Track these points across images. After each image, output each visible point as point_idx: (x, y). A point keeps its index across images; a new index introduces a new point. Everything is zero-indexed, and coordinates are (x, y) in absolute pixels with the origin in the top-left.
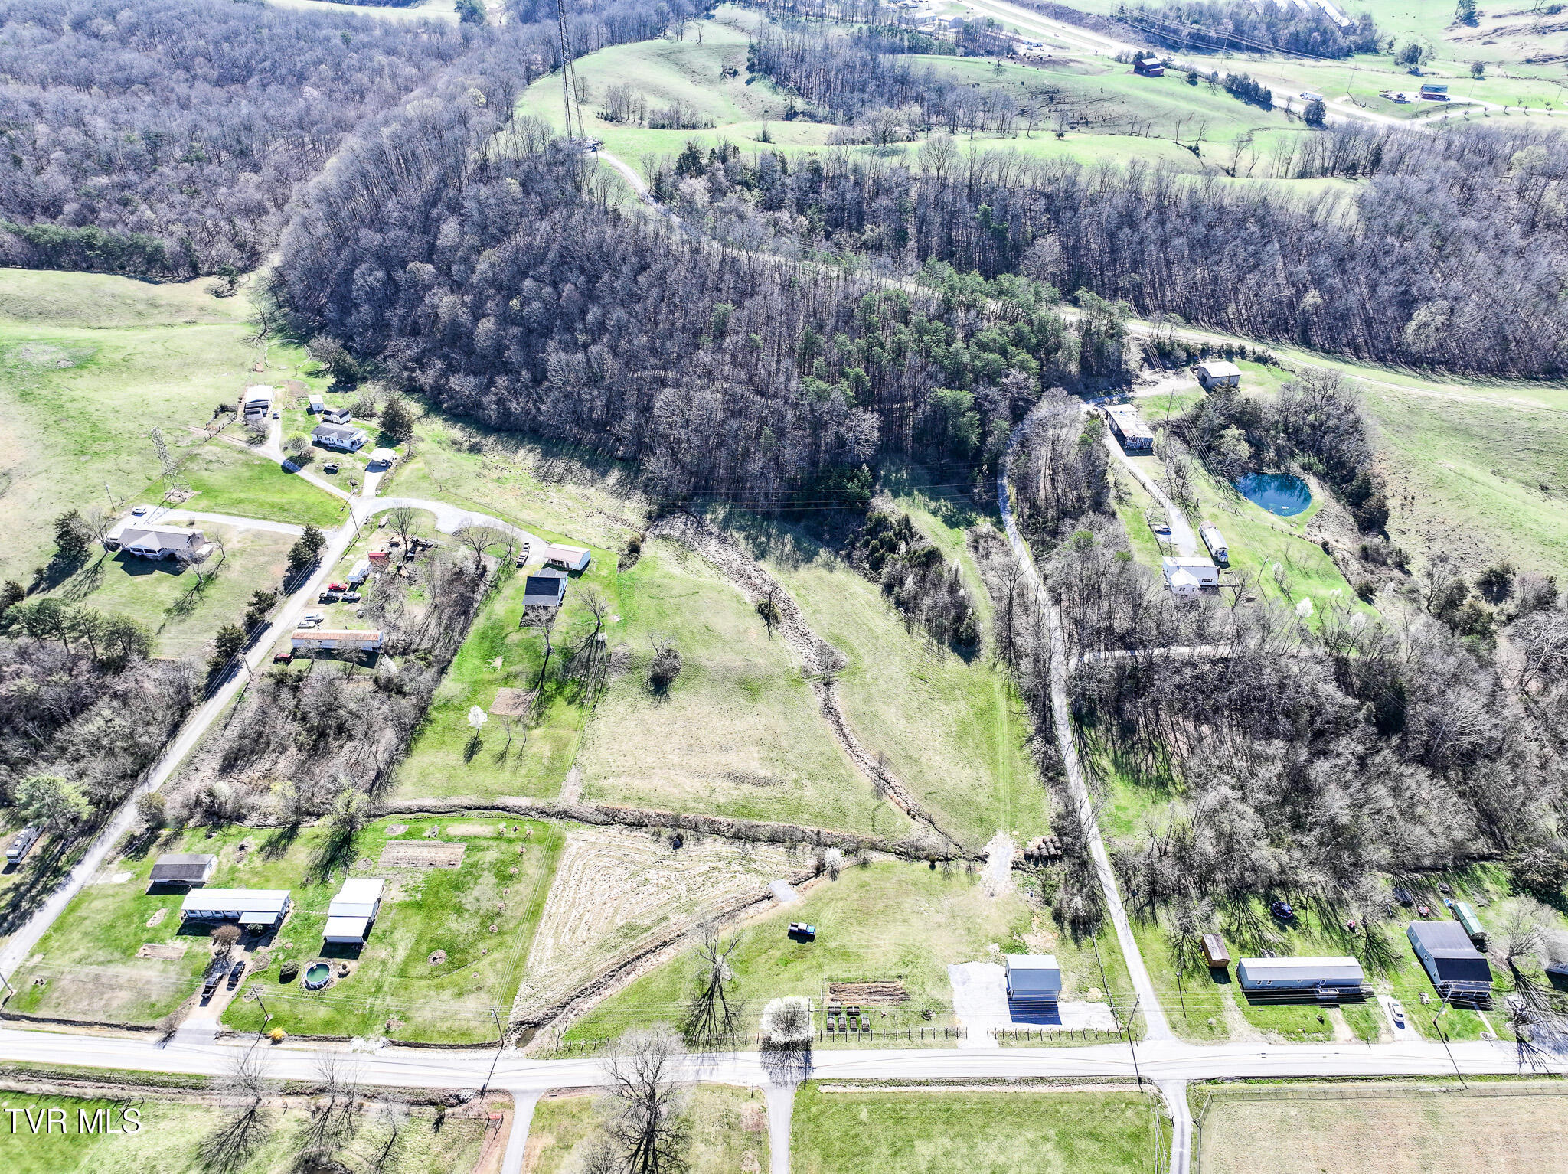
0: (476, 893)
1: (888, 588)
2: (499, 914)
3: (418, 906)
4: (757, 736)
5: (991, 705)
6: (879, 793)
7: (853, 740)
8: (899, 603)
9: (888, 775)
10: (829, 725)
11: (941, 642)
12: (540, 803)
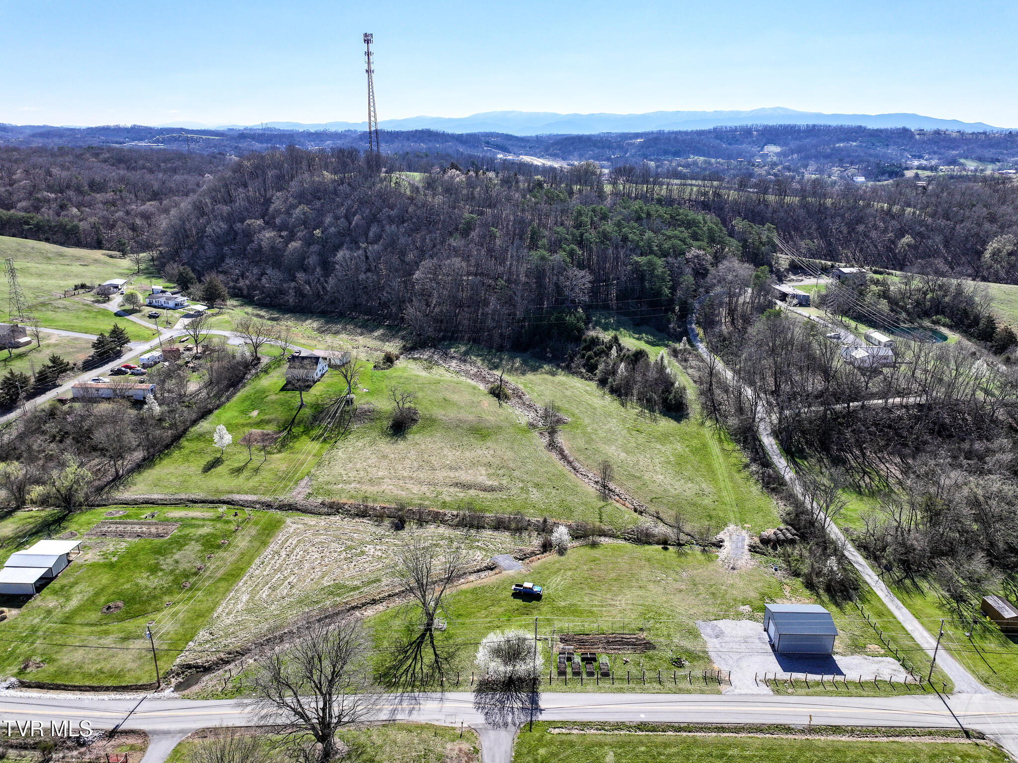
0: (176, 557)
1: (603, 382)
2: (196, 574)
3: (112, 566)
4: (485, 460)
5: (705, 446)
6: (605, 497)
7: (576, 464)
8: (613, 391)
9: (612, 485)
10: (554, 456)
11: (652, 410)
12: (267, 498)
